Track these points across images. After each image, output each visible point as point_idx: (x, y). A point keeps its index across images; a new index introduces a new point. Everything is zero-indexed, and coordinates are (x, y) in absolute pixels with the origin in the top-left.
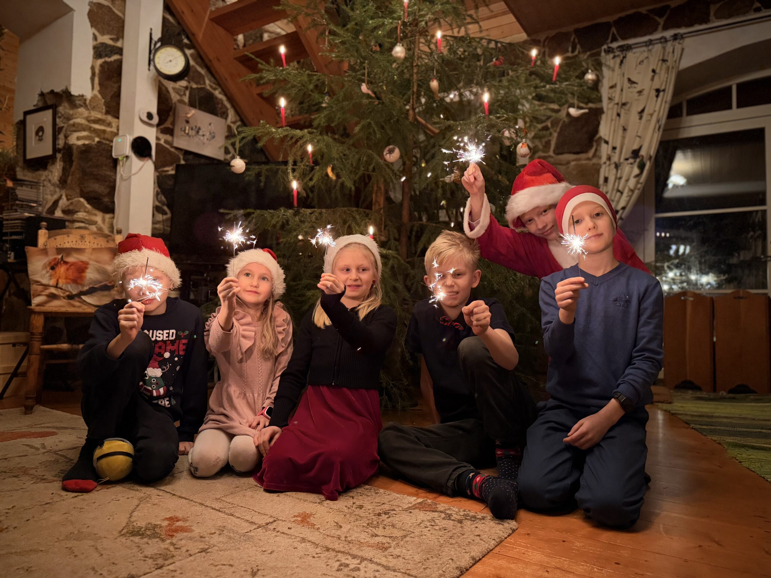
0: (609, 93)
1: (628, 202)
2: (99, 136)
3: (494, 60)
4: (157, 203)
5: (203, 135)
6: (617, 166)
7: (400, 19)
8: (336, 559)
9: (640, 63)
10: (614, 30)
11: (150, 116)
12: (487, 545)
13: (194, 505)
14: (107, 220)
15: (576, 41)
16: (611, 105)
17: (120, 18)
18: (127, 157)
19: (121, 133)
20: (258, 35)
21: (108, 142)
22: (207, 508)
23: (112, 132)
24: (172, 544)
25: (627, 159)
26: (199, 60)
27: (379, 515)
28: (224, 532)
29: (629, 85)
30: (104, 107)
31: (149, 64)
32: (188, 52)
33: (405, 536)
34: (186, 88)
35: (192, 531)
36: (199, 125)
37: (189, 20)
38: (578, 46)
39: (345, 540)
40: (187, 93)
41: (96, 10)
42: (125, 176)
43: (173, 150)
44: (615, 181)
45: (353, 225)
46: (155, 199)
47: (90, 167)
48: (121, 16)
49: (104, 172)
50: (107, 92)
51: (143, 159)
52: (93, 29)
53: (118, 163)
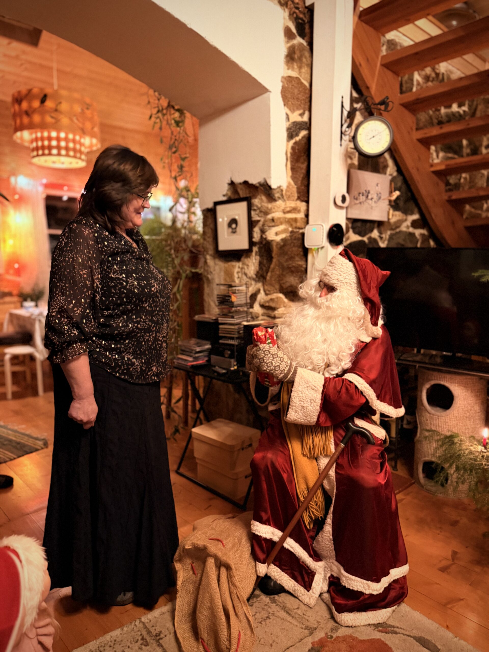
2: (291, 225)
5: (372, 199)
11: (344, 199)
17: (308, 89)
18: (322, 248)
19: (311, 220)
31: (341, 139)
37: (365, 72)
47: (287, 261)
48: (307, 85)
49: (297, 263)
50: (297, 176)
51: (336, 247)
52: (286, 108)
53: (309, 252)
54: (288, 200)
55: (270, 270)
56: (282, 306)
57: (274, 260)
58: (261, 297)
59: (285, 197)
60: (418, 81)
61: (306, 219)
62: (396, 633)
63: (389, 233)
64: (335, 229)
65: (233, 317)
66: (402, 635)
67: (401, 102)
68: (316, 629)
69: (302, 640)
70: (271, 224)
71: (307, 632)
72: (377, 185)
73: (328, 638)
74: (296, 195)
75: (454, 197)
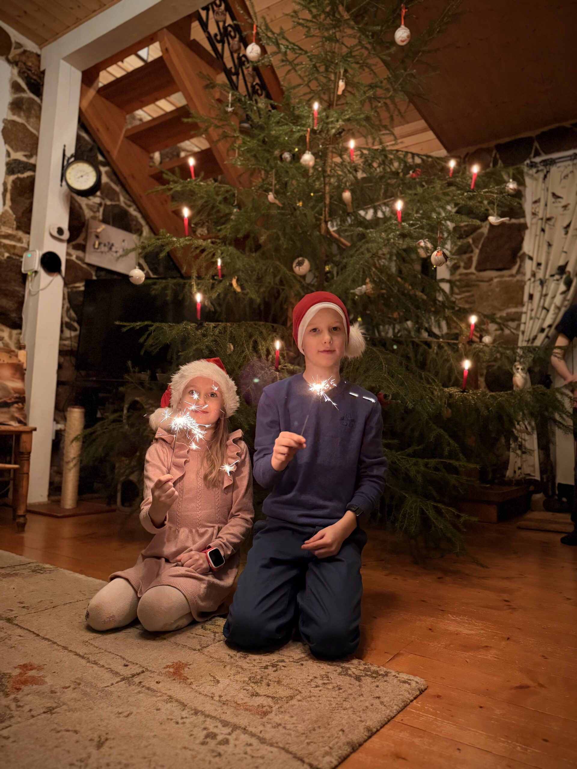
0: (532, 208)
1: (555, 319)
2: (8, 251)
3: (411, 172)
4: (66, 319)
5: (116, 252)
6: (542, 283)
7: (309, 126)
8: (203, 726)
9: (564, 178)
10: (536, 145)
11: (60, 231)
12: (388, 711)
13: (56, 649)
14: (14, 336)
15: (498, 156)
16: (535, 220)
17: (35, 135)
18: (36, 272)
19: (31, 248)
20: (175, 153)
21: (18, 258)
22: (69, 653)
23: (22, 248)
24: (16, 700)
25: (552, 276)
26: (114, 177)
27: (266, 667)
28: (81, 686)
29: (553, 200)
30: (15, 223)
31: (62, 181)
32: (103, 169)
33: (292, 697)
34: (100, 205)
35: (43, 683)
36: (112, 241)
37: (104, 137)
38: (500, 162)
39: (219, 701)
40: (101, 209)
41: (10, 127)
42: (33, 291)
43: (84, 266)
44: (541, 298)
45: (259, 340)
46: (65, 315)
48: (36, 133)
49: (14, 288)
50: (18, 208)
51: (53, 276)
52: (7, 145)
53: (26, 277)
67: (150, 174)
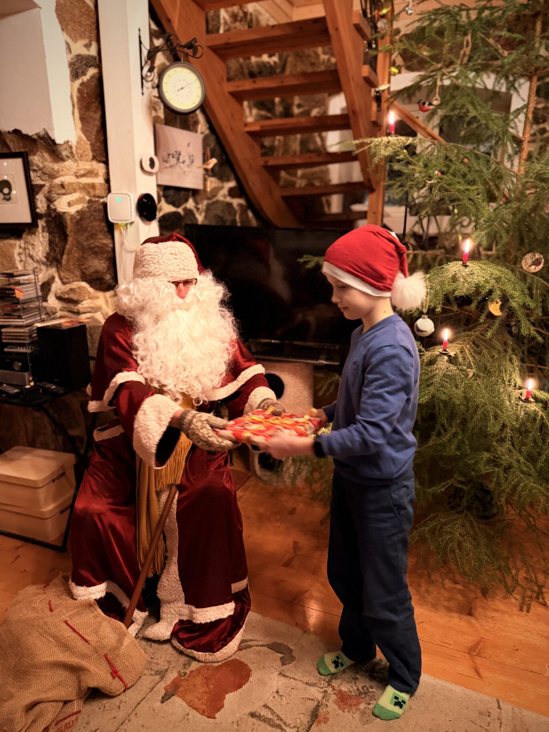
2: (88, 193)
5: (184, 162)
11: (152, 164)
14: (109, 300)
18: (132, 223)
19: (114, 187)
23: (101, 184)
31: (142, 86)
47: (87, 239)
48: (92, 5)
49: (101, 241)
50: (89, 129)
51: (149, 222)
52: (64, 33)
53: (115, 227)
54: (81, 160)
55: (66, 251)
56: (87, 297)
57: (70, 239)
58: (57, 286)
59: (76, 157)
60: (224, 19)
61: (107, 185)
62: (250, 647)
63: (205, 202)
64: (144, 200)
65: (20, 317)
66: (256, 647)
67: (210, 44)
68: (167, 670)
69: (153, 688)
70: (60, 192)
71: (157, 677)
72: (189, 145)
73: (182, 676)
74: (90, 154)
75: (270, 163)
